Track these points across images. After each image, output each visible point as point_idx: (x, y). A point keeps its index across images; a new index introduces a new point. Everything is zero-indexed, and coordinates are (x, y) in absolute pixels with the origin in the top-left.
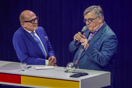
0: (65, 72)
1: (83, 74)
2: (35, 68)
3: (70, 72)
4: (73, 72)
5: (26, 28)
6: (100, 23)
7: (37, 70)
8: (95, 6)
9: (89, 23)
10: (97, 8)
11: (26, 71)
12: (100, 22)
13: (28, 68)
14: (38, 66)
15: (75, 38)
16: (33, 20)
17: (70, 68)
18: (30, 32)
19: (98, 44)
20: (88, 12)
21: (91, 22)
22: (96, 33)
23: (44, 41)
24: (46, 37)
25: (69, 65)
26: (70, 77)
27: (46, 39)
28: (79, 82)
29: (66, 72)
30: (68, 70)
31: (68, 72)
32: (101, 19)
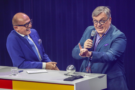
1: (78, 77)
2: (27, 72)
3: (69, 75)
5: (19, 31)
7: (29, 74)
9: (100, 25)
11: (17, 75)
13: (20, 72)
14: (30, 70)
16: (26, 24)
18: (23, 36)
19: (106, 45)
22: (105, 35)
23: (38, 44)
24: (40, 40)
26: (65, 80)
27: (40, 42)
28: (73, 85)
31: (67, 75)
32: (111, 20)
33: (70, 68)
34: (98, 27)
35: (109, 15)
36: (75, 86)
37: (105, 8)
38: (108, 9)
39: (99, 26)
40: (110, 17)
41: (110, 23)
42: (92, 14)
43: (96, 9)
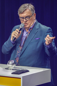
3: (11, 69)
4: (13, 69)
12: (34, 18)
17: (10, 66)
19: (37, 39)
22: (31, 29)
25: (10, 63)
28: (20, 78)
29: (7, 69)
30: (9, 68)
31: (8, 69)
32: (35, 16)
35: (33, 11)
37: (29, 5)
38: (32, 6)
39: (25, 22)
40: (35, 13)
41: (35, 18)
42: (18, 11)
43: (21, 6)
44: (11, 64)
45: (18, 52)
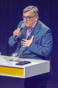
0: (10, 60)
3: (14, 61)
4: (16, 61)
6: (36, 21)
8: (33, 6)
9: (27, 20)
10: (35, 8)
15: (14, 33)
17: (14, 58)
20: (28, 11)
21: (29, 19)
26: (16, 64)
28: (23, 69)
31: (12, 61)
32: (37, 18)
33: (14, 55)
34: (25, 22)
36: (24, 69)
44: (15, 56)
45: (21, 49)
